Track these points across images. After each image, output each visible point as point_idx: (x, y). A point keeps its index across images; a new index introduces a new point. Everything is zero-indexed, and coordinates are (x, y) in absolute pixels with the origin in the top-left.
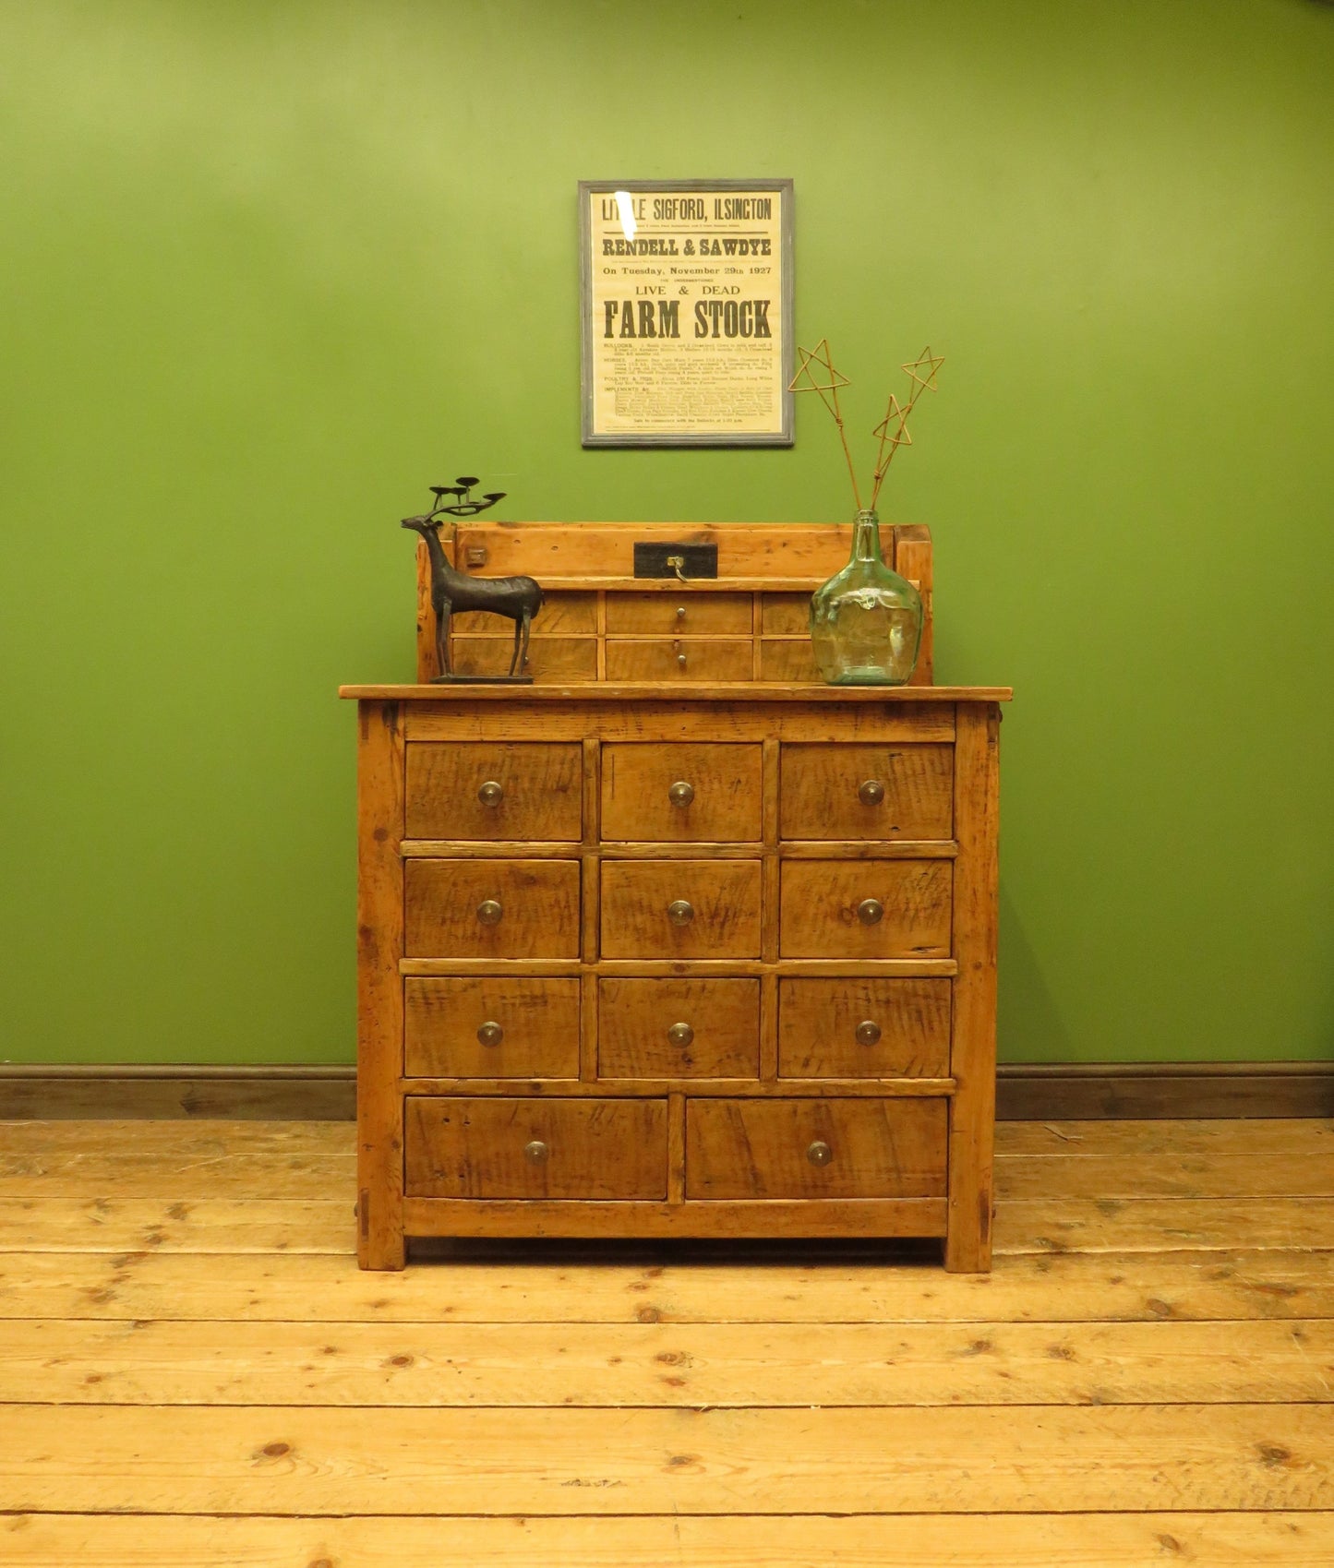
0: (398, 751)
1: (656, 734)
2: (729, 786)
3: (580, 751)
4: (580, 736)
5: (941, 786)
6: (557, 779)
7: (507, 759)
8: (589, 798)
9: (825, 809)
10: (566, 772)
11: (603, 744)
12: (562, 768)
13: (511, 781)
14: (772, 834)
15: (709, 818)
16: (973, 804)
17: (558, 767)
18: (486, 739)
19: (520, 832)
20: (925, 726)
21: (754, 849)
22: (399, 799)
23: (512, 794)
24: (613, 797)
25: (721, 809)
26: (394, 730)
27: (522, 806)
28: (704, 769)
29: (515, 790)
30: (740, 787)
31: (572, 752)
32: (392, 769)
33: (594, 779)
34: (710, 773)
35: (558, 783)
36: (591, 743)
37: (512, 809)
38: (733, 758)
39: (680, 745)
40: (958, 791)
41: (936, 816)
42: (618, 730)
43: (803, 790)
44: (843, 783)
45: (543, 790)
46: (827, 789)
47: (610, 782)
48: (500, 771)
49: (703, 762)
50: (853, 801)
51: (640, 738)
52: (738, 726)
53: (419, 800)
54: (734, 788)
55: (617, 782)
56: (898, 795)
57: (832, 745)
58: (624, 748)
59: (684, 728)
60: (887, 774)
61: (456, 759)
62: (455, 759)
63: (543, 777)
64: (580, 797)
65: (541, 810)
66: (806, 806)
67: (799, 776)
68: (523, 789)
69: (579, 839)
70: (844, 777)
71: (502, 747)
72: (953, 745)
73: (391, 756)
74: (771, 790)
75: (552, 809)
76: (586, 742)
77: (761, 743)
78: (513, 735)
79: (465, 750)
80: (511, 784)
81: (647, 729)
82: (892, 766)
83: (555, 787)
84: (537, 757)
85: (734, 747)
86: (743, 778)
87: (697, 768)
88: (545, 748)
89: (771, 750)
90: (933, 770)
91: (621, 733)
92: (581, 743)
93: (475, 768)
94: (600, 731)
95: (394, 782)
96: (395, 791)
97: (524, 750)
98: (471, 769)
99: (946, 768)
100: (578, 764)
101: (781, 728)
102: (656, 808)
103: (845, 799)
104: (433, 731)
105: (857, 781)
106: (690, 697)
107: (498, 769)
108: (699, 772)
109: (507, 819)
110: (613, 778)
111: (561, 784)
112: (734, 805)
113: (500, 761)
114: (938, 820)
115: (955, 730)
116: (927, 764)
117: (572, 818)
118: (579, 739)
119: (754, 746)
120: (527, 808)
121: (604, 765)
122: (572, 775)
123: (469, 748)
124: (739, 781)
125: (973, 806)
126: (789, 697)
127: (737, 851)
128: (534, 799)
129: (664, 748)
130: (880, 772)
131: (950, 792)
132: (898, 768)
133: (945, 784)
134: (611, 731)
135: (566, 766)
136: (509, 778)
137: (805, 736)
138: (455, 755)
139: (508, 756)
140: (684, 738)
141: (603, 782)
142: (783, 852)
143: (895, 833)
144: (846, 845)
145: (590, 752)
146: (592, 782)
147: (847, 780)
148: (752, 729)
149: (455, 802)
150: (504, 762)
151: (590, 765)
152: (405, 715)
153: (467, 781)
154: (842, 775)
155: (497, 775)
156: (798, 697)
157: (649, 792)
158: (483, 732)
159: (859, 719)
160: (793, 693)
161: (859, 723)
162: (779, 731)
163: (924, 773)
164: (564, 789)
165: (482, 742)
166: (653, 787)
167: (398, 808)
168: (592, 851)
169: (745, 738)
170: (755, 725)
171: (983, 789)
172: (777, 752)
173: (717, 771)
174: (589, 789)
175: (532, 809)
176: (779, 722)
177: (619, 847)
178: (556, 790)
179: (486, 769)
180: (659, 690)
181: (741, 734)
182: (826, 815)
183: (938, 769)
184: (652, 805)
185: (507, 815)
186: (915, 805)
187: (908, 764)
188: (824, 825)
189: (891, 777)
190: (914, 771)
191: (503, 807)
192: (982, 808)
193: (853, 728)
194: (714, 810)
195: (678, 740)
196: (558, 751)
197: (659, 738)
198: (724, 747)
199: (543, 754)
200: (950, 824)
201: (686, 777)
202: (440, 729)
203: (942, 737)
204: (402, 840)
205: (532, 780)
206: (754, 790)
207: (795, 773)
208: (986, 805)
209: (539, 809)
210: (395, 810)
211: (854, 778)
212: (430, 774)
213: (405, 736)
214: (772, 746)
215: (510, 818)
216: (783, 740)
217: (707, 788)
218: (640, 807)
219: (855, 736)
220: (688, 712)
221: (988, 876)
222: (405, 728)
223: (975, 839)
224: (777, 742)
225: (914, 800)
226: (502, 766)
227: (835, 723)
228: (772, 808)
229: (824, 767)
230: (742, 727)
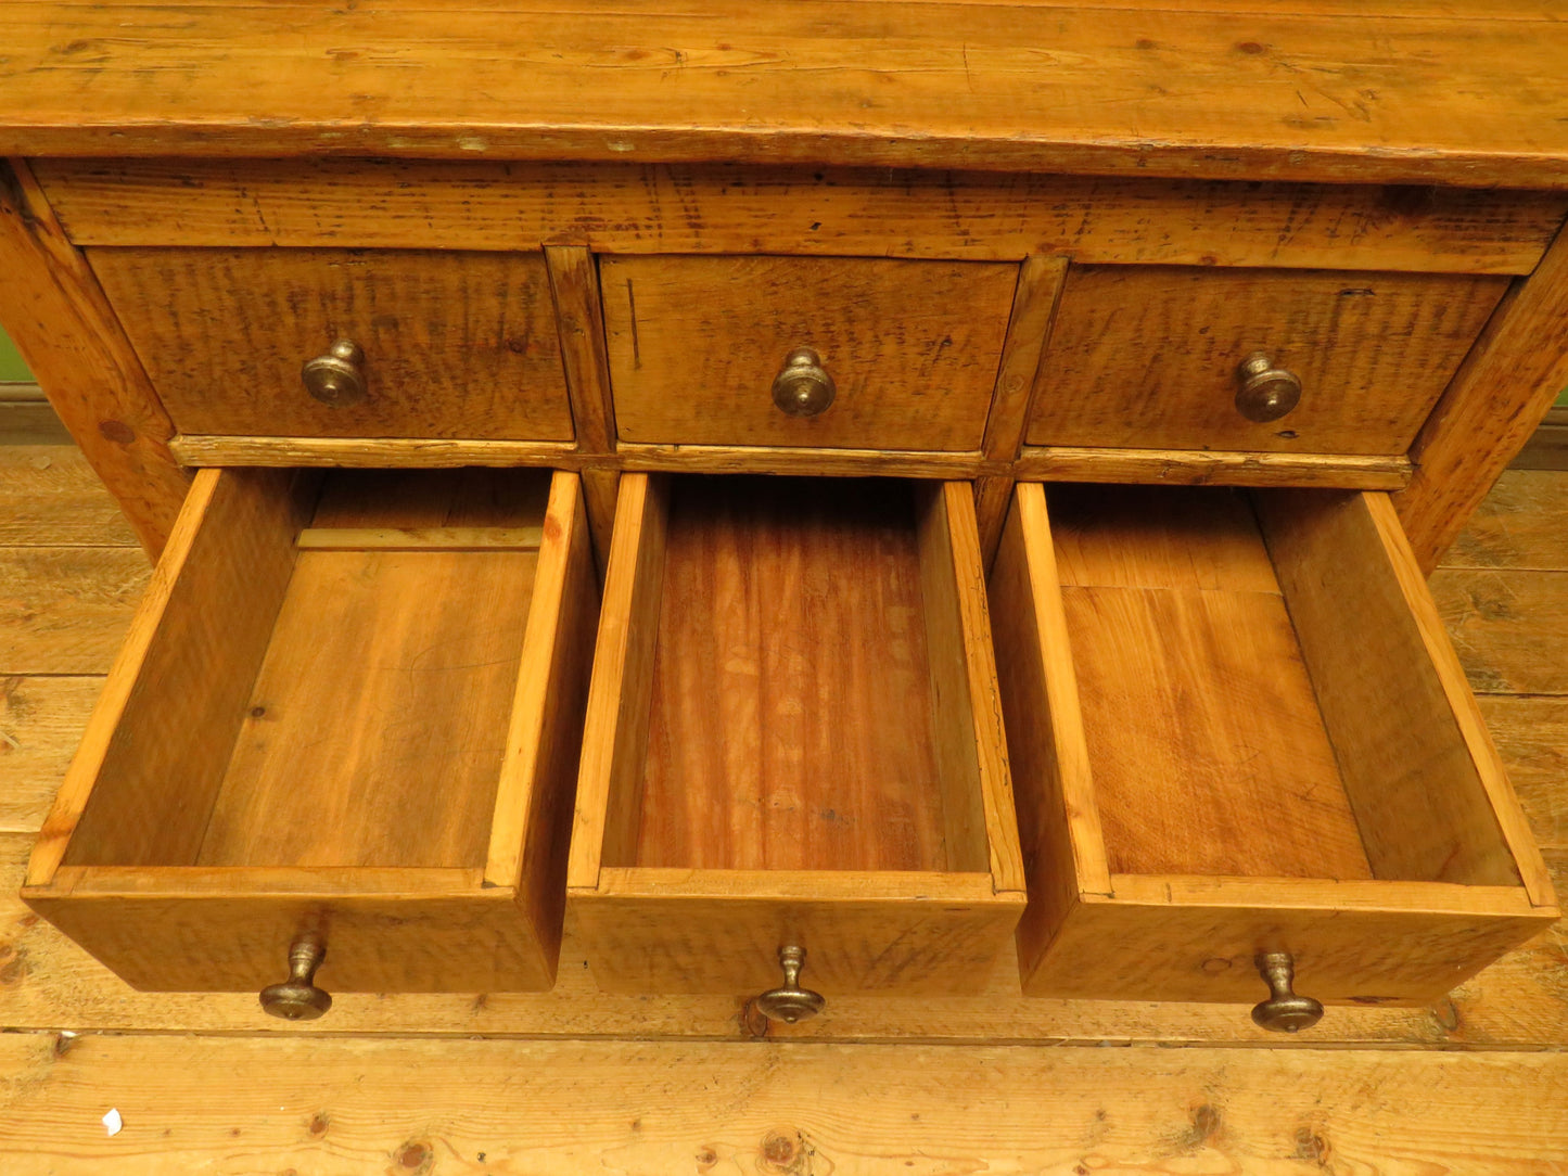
0: (68, 270)
1: (738, 236)
2: (922, 349)
3: (543, 270)
4: (533, 239)
5: (1435, 360)
6: (496, 326)
7: (359, 286)
8: (578, 369)
9: (1139, 396)
10: (515, 314)
11: (597, 258)
12: (504, 305)
13: (381, 330)
14: (1006, 442)
15: (868, 408)
16: (1492, 403)
17: (492, 303)
18: (283, 242)
19: (431, 425)
20: (1471, 238)
21: (963, 465)
22: (123, 369)
23: (393, 355)
24: (638, 366)
25: (894, 392)
26: (30, 222)
27: (425, 379)
28: (861, 312)
29: (399, 348)
30: (946, 352)
31: (519, 274)
32: (72, 307)
33: (588, 333)
34: (877, 321)
35: (500, 334)
36: (567, 257)
37: (402, 384)
38: (940, 293)
39: (805, 262)
40: (1475, 376)
41: (1392, 415)
42: (636, 227)
43: (1098, 359)
44: (1201, 346)
45: (466, 348)
46: (1156, 358)
47: (628, 336)
48: (349, 310)
49: (864, 298)
50: (1214, 380)
51: (698, 245)
52: (965, 224)
53: (173, 366)
54: (933, 355)
55: (647, 332)
56: (1323, 371)
57: (1206, 270)
58: (657, 267)
59: (816, 225)
60: (1315, 332)
61: (226, 281)
62: (224, 282)
63: (460, 322)
64: (558, 362)
65: (471, 387)
66: (1098, 388)
67: (1098, 327)
68: (416, 346)
69: (570, 436)
70: (1209, 335)
71: (338, 257)
72: (1517, 281)
73: (57, 282)
74: (1023, 362)
75: (496, 384)
76: (552, 251)
77: (1021, 264)
78: (355, 236)
79: (243, 269)
80: (382, 336)
81: (716, 226)
82: (1337, 311)
83: (493, 342)
84: (432, 280)
85: (948, 269)
86: (958, 336)
87: (846, 310)
88: (450, 263)
89: (1042, 280)
90: (1435, 328)
91: (642, 232)
92: (541, 254)
93: (284, 305)
94: (588, 228)
95: (93, 335)
96: (105, 352)
97: (393, 268)
98: (273, 304)
99: (1469, 323)
100: (541, 295)
101: (1080, 232)
102: (741, 387)
103: (1194, 375)
104: (136, 223)
105: (1237, 344)
106: (837, 157)
107: (341, 305)
108: (851, 321)
109: (397, 403)
110: (634, 326)
111: (506, 336)
112: (928, 387)
113: (340, 289)
114: (1392, 422)
115: (1549, 247)
116: (1426, 312)
117: (547, 401)
118: (536, 246)
119: (999, 268)
120: (436, 380)
121: (609, 302)
122: (530, 319)
123: (250, 261)
124: (948, 340)
125: (1492, 407)
126: (1128, 166)
127: (923, 467)
128: (448, 367)
129: (760, 269)
130: (1300, 327)
131: (1449, 373)
132: (1349, 320)
133: (1448, 355)
134: (618, 227)
135: (514, 300)
136: (375, 323)
137: (1141, 251)
138: (219, 274)
139: (358, 279)
140: (814, 249)
141: (611, 336)
142: (1026, 470)
143: (1283, 442)
144: (1168, 464)
145: (566, 275)
146: (583, 339)
147: (1212, 341)
148: (999, 232)
149: (261, 369)
150: (350, 288)
151: (572, 304)
152: (38, 183)
153: (271, 328)
154: (1203, 331)
155: (345, 318)
156: (1154, 167)
157: (724, 356)
158: (271, 228)
159: (1300, 217)
160: (1142, 154)
161: (1294, 225)
162: (1072, 238)
163: (1409, 334)
164: (518, 347)
165: (275, 248)
166: (736, 348)
167: (130, 385)
168: (600, 461)
169: (979, 252)
170: (1013, 222)
171: (1534, 377)
172: (1055, 286)
173: (895, 320)
174: (576, 353)
175: (447, 383)
176: (1079, 215)
177: (659, 455)
178: (500, 348)
179: (312, 304)
180: (748, 140)
181: (966, 243)
182: (1140, 406)
183: (1447, 325)
184: (733, 382)
185: (392, 394)
186: (1353, 392)
187: (1378, 313)
188: (1129, 424)
189: (1322, 337)
190: (1385, 326)
191: (377, 381)
192: (1506, 413)
193: (1275, 237)
194: (881, 394)
195: (800, 250)
196: (483, 274)
197: (747, 248)
198: (918, 270)
199: (450, 276)
200: (1413, 431)
201: (818, 329)
202: (150, 220)
203: (1504, 263)
204: (169, 439)
205: (435, 327)
206: (982, 359)
207: (1091, 324)
208: (1522, 406)
209: (465, 385)
210: (125, 390)
211: (1231, 338)
212: (174, 314)
213: (69, 237)
214: (1046, 272)
215: (403, 400)
216: (1079, 260)
217: (866, 352)
218: (703, 386)
219: (1275, 253)
220: (831, 184)
221: (1447, 523)
222: (56, 216)
223: (1458, 463)
224: (1061, 263)
225: (1357, 382)
226: (351, 298)
227: (1230, 224)
228: (1016, 398)
229: (1166, 314)
230: (976, 226)
